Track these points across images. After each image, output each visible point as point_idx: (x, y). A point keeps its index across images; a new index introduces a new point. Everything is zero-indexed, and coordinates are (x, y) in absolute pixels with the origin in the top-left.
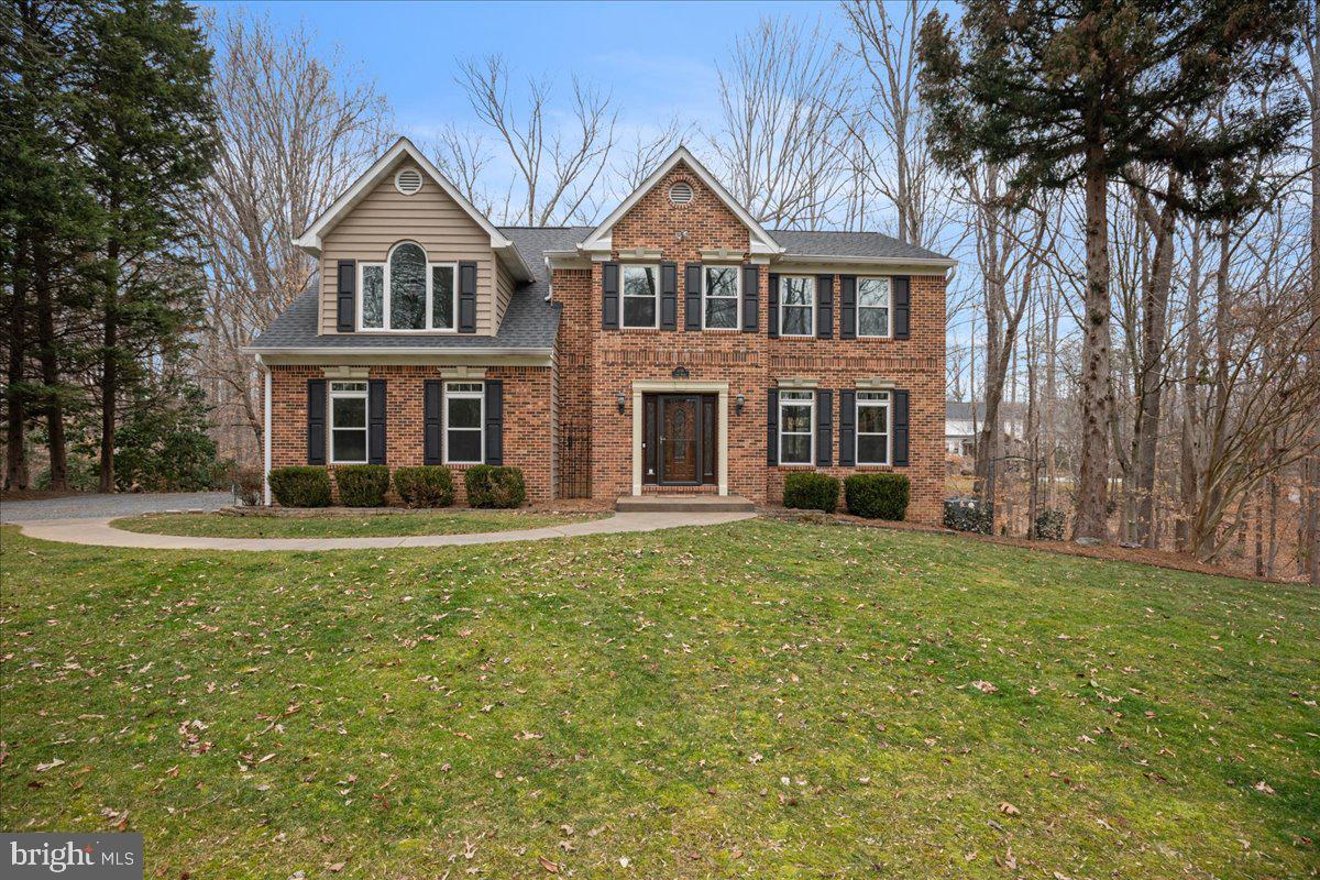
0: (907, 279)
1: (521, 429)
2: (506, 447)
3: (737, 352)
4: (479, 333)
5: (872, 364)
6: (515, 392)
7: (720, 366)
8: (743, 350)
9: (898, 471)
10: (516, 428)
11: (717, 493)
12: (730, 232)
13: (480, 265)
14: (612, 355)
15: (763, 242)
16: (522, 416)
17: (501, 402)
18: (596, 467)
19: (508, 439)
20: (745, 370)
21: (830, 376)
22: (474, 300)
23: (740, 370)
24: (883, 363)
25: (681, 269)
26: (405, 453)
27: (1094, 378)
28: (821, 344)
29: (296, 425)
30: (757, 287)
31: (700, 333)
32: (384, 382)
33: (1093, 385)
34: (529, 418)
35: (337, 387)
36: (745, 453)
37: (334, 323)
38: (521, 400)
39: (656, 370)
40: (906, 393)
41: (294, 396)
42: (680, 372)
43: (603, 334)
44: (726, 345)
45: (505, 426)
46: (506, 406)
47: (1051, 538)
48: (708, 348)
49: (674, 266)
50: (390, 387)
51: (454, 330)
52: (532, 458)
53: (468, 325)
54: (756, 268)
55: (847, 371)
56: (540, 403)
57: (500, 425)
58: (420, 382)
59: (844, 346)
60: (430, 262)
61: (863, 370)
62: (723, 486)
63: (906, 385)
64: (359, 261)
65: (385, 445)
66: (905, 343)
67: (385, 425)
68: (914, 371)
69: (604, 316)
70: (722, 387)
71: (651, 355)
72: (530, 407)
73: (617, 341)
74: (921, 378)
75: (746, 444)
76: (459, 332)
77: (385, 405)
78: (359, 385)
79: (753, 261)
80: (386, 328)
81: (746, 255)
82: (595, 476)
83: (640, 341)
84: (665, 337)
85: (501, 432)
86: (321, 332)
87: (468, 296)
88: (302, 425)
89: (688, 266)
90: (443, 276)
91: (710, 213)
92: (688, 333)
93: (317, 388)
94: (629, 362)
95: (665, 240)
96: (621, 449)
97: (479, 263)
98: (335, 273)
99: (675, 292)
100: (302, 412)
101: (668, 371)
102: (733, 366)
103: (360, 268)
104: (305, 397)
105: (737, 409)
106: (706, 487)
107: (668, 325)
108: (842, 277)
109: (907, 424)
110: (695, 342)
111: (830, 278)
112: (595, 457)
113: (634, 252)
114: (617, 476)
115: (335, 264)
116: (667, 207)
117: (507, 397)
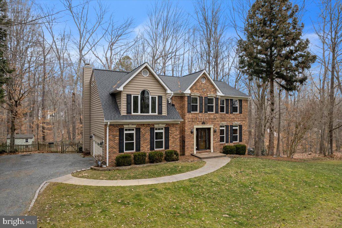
0: (241, 100)
1: (173, 139)
2: (170, 144)
3: (214, 118)
4: (163, 115)
5: (236, 119)
6: (172, 130)
7: (211, 121)
8: (215, 117)
9: (240, 143)
10: (172, 139)
11: (211, 152)
12: (213, 90)
13: (163, 97)
14: (189, 119)
15: (220, 93)
16: (173, 136)
17: (168, 133)
18: (186, 147)
19: (170, 142)
20: (216, 122)
21: (228, 122)
22: (162, 106)
23: (215, 122)
24: (237, 119)
25: (204, 98)
26: (145, 148)
27: (272, 122)
28: (227, 115)
29: (116, 141)
30: (218, 103)
31: (207, 114)
32: (140, 129)
33: (272, 123)
34: (175, 136)
35: (126, 130)
36: (216, 142)
37: (126, 112)
38: (173, 132)
39: (198, 123)
40: (241, 125)
41: (115, 133)
42: (203, 123)
43: (188, 114)
44: (212, 116)
45: (170, 139)
46: (170, 134)
47: (265, 155)
48: (209, 117)
49: (202, 97)
50: (141, 130)
51: (156, 114)
52: (175, 147)
53: (160, 112)
54: (218, 98)
55: (231, 121)
56: (177, 133)
57: (168, 139)
58: (149, 128)
59: (231, 115)
60: (151, 95)
61: (234, 121)
62: (212, 150)
63: (241, 124)
64: (132, 94)
65: (140, 146)
66: (241, 114)
67: (140, 140)
68: (243, 120)
69: (188, 109)
70: (211, 126)
71: (198, 119)
72: (175, 134)
73: (190, 116)
74: (244, 122)
75: (216, 140)
76: (158, 114)
77: (140, 135)
78: (132, 129)
79: (217, 97)
80: (139, 113)
81: (216, 96)
82: (186, 149)
83: (195, 115)
84: (200, 114)
85: (168, 140)
86: (122, 114)
87: (160, 105)
88: (117, 141)
89: (205, 97)
90: (153, 99)
91: (209, 85)
92: (205, 114)
93: (121, 131)
94: (193, 121)
95: (200, 91)
96: (191, 143)
97: (163, 96)
98: (126, 97)
99: (202, 104)
100: (117, 138)
101: (201, 123)
102: (214, 121)
103: (132, 96)
104: (118, 133)
105: (215, 131)
106: (208, 150)
107: (201, 112)
108: (230, 99)
109: (242, 132)
110: (206, 116)
111: (228, 99)
112: (186, 145)
113: (194, 94)
114: (190, 149)
115: (126, 95)
116: (201, 83)
117: (170, 131)
